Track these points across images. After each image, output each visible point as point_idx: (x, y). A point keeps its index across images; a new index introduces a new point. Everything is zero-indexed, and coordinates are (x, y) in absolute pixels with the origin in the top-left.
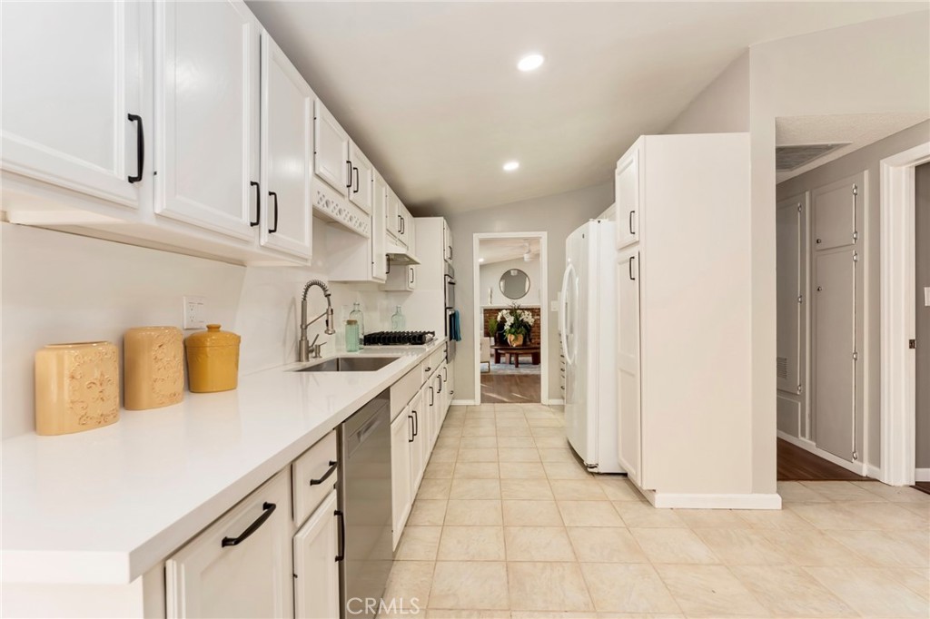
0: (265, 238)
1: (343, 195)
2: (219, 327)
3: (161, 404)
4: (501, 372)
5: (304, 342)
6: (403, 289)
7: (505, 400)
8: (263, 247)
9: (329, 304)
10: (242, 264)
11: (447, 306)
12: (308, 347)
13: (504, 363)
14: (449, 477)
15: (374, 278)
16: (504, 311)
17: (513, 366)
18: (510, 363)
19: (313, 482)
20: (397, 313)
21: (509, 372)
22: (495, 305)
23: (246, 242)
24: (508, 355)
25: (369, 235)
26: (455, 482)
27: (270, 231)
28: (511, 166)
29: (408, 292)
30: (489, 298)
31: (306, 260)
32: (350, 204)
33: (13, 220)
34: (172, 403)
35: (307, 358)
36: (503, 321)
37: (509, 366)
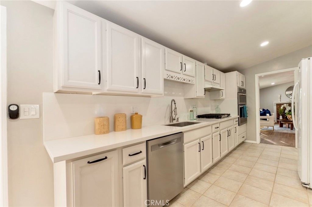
0: (143, 90)
1: (180, 73)
2: (138, 113)
3: (120, 131)
4: (281, 131)
5: (171, 117)
6: (218, 99)
7: (274, 143)
8: (142, 93)
9: (175, 106)
10: (150, 97)
11: (239, 104)
12: (173, 118)
13: (285, 127)
14: (226, 168)
15: (197, 97)
16: (285, 105)
17: (290, 129)
18: (289, 127)
19: (129, 155)
20: (217, 107)
21: (285, 131)
22: (282, 102)
23: (137, 92)
24: (287, 124)
25: (195, 83)
26: (227, 171)
27: (144, 89)
28: (265, 44)
29: (223, 100)
30: (279, 99)
31: (162, 94)
32: (183, 75)
33: (93, 94)
34: (122, 131)
35: (173, 122)
36: (285, 109)
37: (287, 129)
